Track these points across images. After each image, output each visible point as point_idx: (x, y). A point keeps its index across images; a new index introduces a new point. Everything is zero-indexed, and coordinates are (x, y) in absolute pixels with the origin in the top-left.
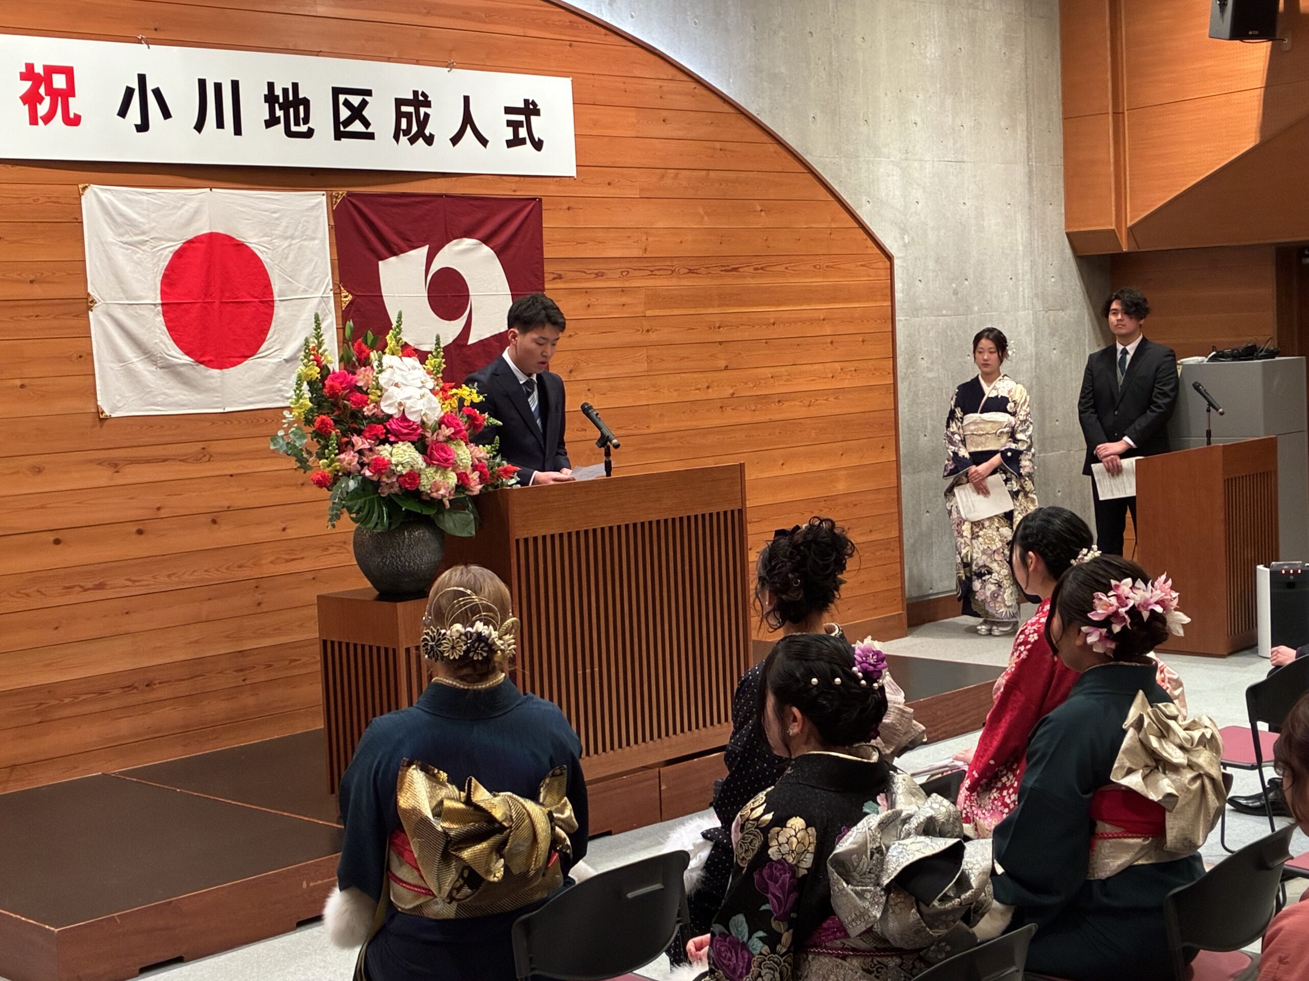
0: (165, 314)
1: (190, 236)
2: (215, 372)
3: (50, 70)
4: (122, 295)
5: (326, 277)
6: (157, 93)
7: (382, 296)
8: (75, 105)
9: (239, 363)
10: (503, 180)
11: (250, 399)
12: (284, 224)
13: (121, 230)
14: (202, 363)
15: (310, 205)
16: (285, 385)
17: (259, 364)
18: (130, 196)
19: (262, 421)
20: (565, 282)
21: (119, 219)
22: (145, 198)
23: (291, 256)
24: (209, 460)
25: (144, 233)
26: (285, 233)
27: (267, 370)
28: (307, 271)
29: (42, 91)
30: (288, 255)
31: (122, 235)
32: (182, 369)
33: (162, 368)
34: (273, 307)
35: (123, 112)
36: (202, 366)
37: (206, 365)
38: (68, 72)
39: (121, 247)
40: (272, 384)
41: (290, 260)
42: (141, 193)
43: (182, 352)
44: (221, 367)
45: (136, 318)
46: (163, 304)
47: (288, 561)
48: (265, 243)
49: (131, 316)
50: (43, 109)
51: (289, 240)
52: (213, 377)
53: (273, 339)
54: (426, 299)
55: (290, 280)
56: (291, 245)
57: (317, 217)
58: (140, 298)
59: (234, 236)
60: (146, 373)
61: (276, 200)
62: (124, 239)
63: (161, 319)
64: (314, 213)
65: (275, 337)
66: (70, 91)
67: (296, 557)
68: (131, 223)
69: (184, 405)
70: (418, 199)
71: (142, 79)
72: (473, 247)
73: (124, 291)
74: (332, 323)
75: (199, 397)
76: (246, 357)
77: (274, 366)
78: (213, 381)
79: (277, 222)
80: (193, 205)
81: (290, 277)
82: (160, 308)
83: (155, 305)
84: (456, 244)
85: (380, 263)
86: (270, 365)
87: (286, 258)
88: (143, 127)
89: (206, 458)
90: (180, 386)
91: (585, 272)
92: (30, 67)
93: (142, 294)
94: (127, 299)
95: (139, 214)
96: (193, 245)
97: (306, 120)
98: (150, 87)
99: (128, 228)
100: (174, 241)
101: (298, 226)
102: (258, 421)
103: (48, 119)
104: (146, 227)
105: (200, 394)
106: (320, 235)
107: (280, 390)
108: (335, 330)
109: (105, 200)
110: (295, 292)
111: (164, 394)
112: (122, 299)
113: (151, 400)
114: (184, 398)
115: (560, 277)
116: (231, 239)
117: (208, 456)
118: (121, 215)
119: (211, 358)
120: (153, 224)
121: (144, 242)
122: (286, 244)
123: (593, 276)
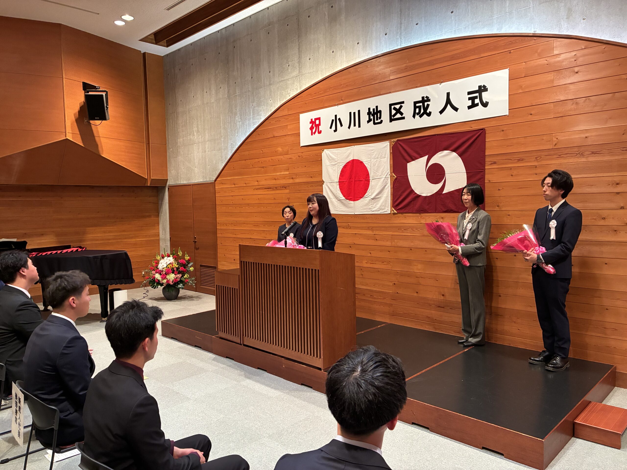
0: (339, 184)
1: (348, 161)
2: (352, 202)
3: (316, 119)
4: (329, 180)
5: (388, 171)
6: (339, 119)
7: (407, 176)
8: (321, 128)
9: (359, 199)
10: (465, 124)
11: (362, 211)
12: (375, 154)
13: (331, 161)
14: (348, 199)
15: (384, 146)
16: (372, 207)
17: (365, 200)
18: (333, 151)
19: (365, 218)
20: (498, 165)
21: (330, 158)
22: (337, 151)
23: (377, 164)
24: (350, 229)
25: (336, 162)
26: (375, 157)
27: (366, 202)
28: (382, 169)
29: (314, 126)
30: (376, 164)
31: (331, 163)
32: (343, 201)
33: (339, 200)
34: (369, 181)
35: (331, 128)
36: (348, 200)
37: (349, 200)
38: (319, 119)
39: (331, 166)
40: (368, 206)
41: (376, 166)
42: (336, 150)
43: (342, 196)
44: (354, 201)
45: (332, 186)
46: (339, 182)
47: (371, 263)
48: (369, 161)
49: (331, 186)
50: (314, 131)
51: (376, 159)
52: (351, 204)
53: (369, 192)
54: (426, 176)
55: (376, 172)
56: (377, 161)
57: (386, 150)
58: (334, 180)
59: (360, 160)
60: (335, 202)
61: (373, 146)
62: (331, 164)
63: (338, 186)
64: (385, 149)
65: (370, 191)
66: (319, 124)
67: (373, 263)
68: (333, 159)
69: (344, 212)
70: (424, 138)
71: (336, 116)
72: (448, 154)
73: (330, 179)
74: (389, 186)
75: (348, 209)
76: (361, 198)
77: (369, 201)
78: (351, 205)
79: (373, 153)
80: (349, 151)
81: (376, 171)
82: (338, 183)
83: (337, 182)
84: (440, 154)
85: (408, 164)
86: (367, 200)
87: (375, 165)
88: (335, 131)
89: (349, 228)
90: (343, 206)
91: (511, 160)
92: (312, 120)
93: (334, 179)
94: (331, 181)
95: (335, 156)
96: (349, 164)
97: (380, 118)
98: (338, 118)
99: (332, 160)
100: (343, 163)
101: (379, 154)
102: (364, 218)
103: (315, 133)
104: (336, 160)
105: (348, 208)
106: (387, 156)
107: (370, 208)
108: (390, 189)
109: (327, 153)
110: (377, 176)
111: (339, 208)
112: (329, 181)
113: (336, 209)
114: (344, 209)
115: (495, 163)
116: (359, 160)
117: (350, 227)
118: (331, 157)
119: (352, 198)
120: (338, 159)
121: (336, 164)
122: (375, 160)
123: (517, 161)
